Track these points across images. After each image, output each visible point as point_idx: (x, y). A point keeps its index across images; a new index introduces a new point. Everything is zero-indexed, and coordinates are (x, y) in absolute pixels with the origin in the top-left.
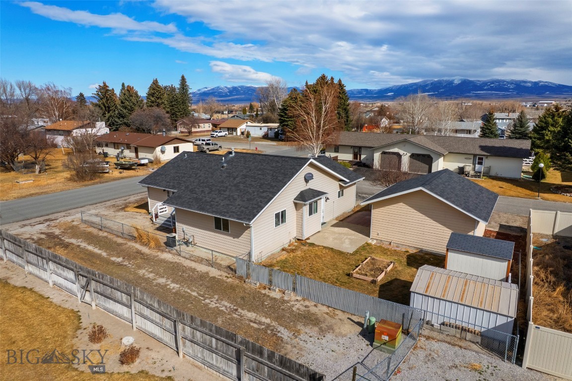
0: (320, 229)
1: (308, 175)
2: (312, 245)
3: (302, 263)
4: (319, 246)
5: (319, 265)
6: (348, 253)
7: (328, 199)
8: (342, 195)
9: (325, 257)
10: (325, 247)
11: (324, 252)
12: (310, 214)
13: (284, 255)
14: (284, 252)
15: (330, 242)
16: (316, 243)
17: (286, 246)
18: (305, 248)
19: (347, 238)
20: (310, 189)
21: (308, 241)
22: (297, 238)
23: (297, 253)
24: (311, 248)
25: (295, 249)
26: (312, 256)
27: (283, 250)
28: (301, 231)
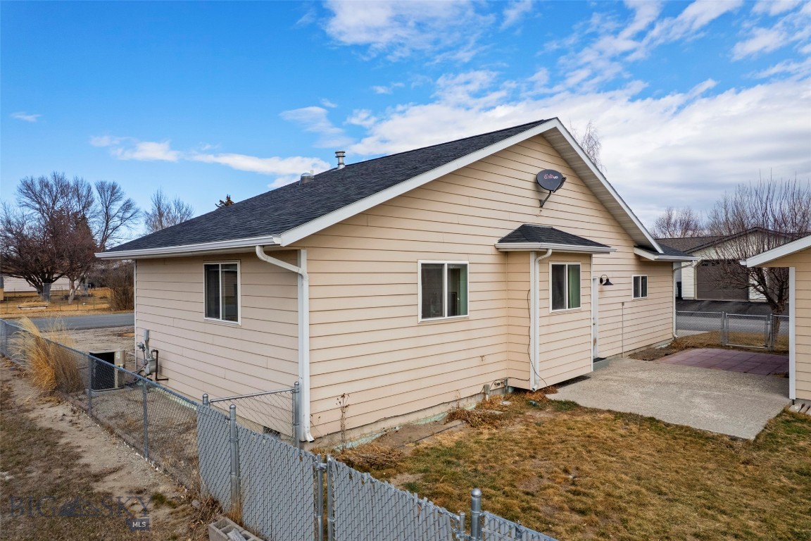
0: (588, 369)
1: (545, 177)
2: (570, 406)
3: (528, 465)
4: (594, 411)
5: (611, 476)
6: (734, 439)
7: (608, 283)
8: (644, 294)
9: (630, 447)
10: (619, 415)
11: (622, 432)
12: (558, 302)
13: (459, 431)
14: (457, 422)
15: (635, 401)
16: (581, 403)
17: (470, 406)
18: (540, 415)
19: (694, 395)
20: (552, 229)
21: (550, 396)
22: (512, 383)
23: (510, 429)
24: (566, 417)
25: (499, 418)
26: (574, 441)
27: (452, 416)
28: (525, 358)
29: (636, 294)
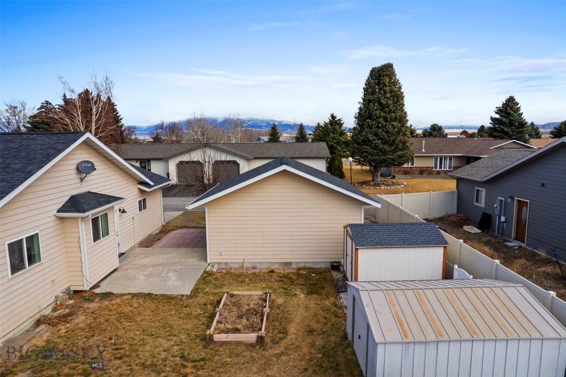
1: (83, 165)
2: (107, 295)
3: (91, 342)
4: (122, 295)
5: (132, 334)
6: (183, 296)
7: (124, 211)
8: (145, 208)
9: (140, 314)
10: (134, 295)
11: (136, 305)
12: (96, 237)
13: (45, 334)
14: (42, 327)
15: (141, 284)
16: (114, 291)
17: (48, 312)
18: (93, 305)
19: (169, 271)
20: (89, 192)
21: (97, 291)
22: (73, 288)
23: (77, 321)
24: (107, 303)
25: (69, 315)
26: (113, 318)
27: (38, 323)
28: (80, 274)
29: (140, 210)
